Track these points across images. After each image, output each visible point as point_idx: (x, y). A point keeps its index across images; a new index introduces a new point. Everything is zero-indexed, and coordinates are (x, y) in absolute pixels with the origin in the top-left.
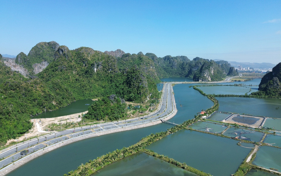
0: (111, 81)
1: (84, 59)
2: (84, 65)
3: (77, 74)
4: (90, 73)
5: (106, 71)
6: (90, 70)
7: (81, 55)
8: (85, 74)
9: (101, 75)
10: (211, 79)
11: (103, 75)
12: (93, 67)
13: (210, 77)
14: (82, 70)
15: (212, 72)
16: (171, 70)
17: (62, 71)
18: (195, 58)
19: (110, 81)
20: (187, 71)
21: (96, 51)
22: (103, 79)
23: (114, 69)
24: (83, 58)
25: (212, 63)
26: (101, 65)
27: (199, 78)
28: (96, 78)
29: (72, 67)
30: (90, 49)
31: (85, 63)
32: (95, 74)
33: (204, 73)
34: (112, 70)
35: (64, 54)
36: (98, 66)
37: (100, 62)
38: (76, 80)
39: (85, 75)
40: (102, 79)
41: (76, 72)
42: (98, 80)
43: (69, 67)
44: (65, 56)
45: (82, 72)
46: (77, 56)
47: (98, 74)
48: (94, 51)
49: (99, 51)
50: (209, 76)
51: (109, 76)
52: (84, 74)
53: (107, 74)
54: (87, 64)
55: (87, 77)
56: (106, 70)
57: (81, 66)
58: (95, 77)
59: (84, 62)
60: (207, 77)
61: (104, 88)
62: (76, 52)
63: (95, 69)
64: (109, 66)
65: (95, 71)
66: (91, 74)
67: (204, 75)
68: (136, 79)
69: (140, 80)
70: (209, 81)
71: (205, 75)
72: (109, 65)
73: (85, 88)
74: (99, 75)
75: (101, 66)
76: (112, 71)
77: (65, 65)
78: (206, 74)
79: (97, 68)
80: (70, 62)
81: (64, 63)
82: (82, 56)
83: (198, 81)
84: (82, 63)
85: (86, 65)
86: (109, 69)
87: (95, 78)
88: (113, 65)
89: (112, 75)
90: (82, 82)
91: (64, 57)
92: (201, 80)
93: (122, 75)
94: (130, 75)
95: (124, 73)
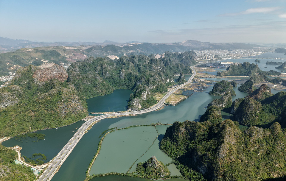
10: (142, 106)
13: (141, 104)
15: (144, 97)
16: (119, 81)
20: (133, 83)
25: (145, 88)
27: (129, 107)
50: (139, 104)
60: (137, 105)
71: (134, 104)
92: (130, 109)
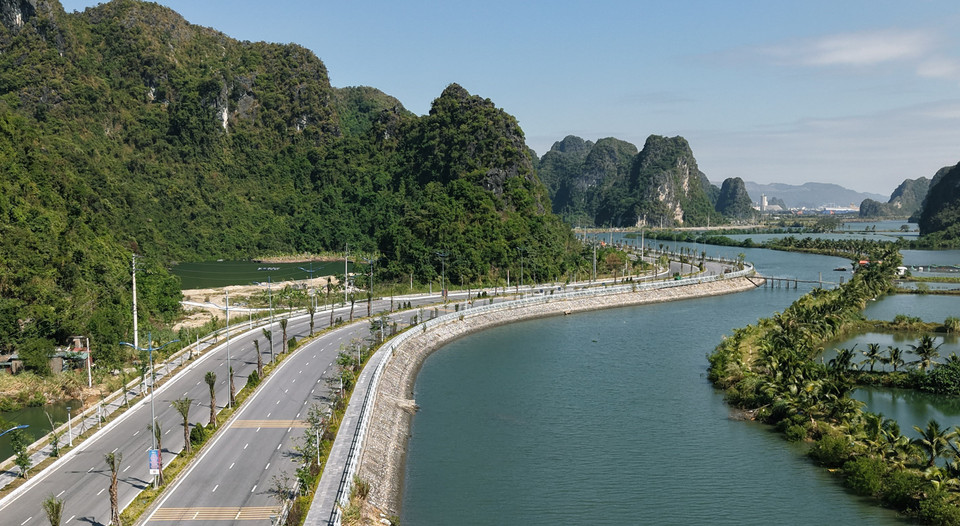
0: (313, 180)
1: (148, 63)
2: (151, 96)
3: (126, 141)
4: (198, 136)
5: (278, 127)
6: (194, 120)
7: (125, 42)
8: (170, 141)
9: (257, 147)
10: (684, 218)
11: (264, 149)
12: (213, 100)
13: (682, 207)
14: (145, 121)
15: (685, 187)
17: (44, 119)
18: (563, 143)
19: (308, 179)
21: (198, 29)
22: (269, 170)
23: (321, 119)
24: (144, 55)
26: (249, 94)
27: (637, 210)
28: (232, 163)
29: (93, 100)
30: (165, 11)
31: (157, 85)
32: (223, 141)
33: (656, 186)
34: (311, 120)
35: (44, 27)
36: (235, 96)
37: (247, 79)
38: (131, 169)
39: (170, 147)
40: (262, 166)
41: (119, 128)
42: (245, 172)
43: (77, 96)
44: (50, 39)
45: (152, 132)
46: (102, 45)
47: (239, 141)
48: (187, 24)
49: (210, 30)
50: (676, 200)
51: (301, 151)
52: (161, 143)
53: (288, 143)
54: (169, 91)
55: (183, 155)
56: (279, 119)
57: (135, 97)
58: (227, 155)
59: (151, 77)
60: (670, 205)
61: (282, 211)
62: (91, 26)
63: (225, 116)
64: (296, 103)
65: (225, 125)
66: (202, 141)
67: (658, 195)
68: (479, 149)
69: (508, 154)
70: (676, 224)
71: (662, 198)
72: (291, 96)
73: (186, 210)
74: (248, 149)
75: (251, 98)
76: (312, 128)
77: (54, 87)
78: (663, 190)
79: (232, 109)
80: (78, 72)
81: (51, 74)
82: (134, 46)
83: (632, 223)
84: (142, 86)
85: (160, 96)
86: (297, 115)
87: (228, 161)
88: (316, 97)
89: (318, 150)
90: (161, 181)
91: (43, 42)
92: (642, 218)
93: (374, 148)
94: (433, 138)
95: (380, 136)
